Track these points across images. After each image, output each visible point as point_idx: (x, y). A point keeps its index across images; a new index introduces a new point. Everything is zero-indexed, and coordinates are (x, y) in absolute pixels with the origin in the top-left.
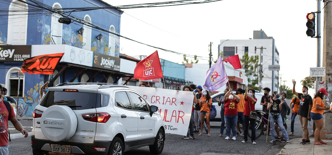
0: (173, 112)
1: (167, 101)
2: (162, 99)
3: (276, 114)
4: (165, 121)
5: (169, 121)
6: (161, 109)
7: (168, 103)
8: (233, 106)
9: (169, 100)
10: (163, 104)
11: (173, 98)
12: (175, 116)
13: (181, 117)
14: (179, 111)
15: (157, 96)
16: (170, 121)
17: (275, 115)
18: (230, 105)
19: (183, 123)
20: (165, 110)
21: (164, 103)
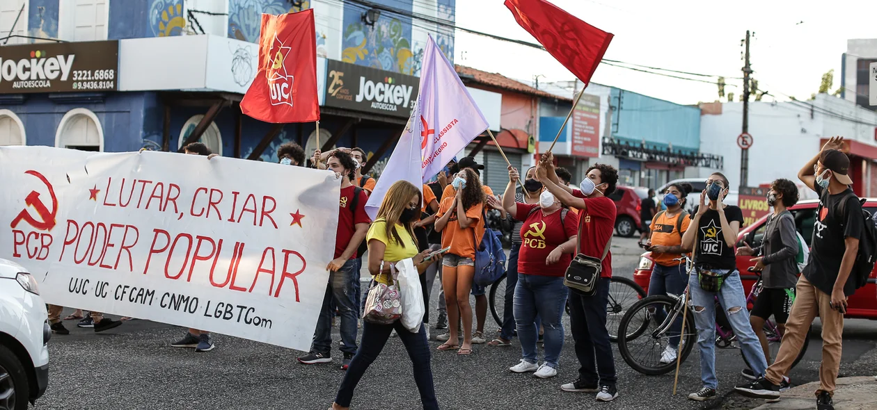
0: (265, 252)
1: (244, 209)
2: (229, 198)
3: (710, 273)
4: (232, 287)
5: (244, 290)
6: (221, 241)
7: (248, 216)
8: (539, 238)
9: (250, 206)
10: (232, 220)
11: (265, 198)
12: (272, 270)
13: (293, 276)
14: (287, 252)
15: (212, 190)
16: (248, 289)
17: (704, 275)
18: (530, 232)
19: (298, 300)
20: (238, 243)
21: (236, 218)
